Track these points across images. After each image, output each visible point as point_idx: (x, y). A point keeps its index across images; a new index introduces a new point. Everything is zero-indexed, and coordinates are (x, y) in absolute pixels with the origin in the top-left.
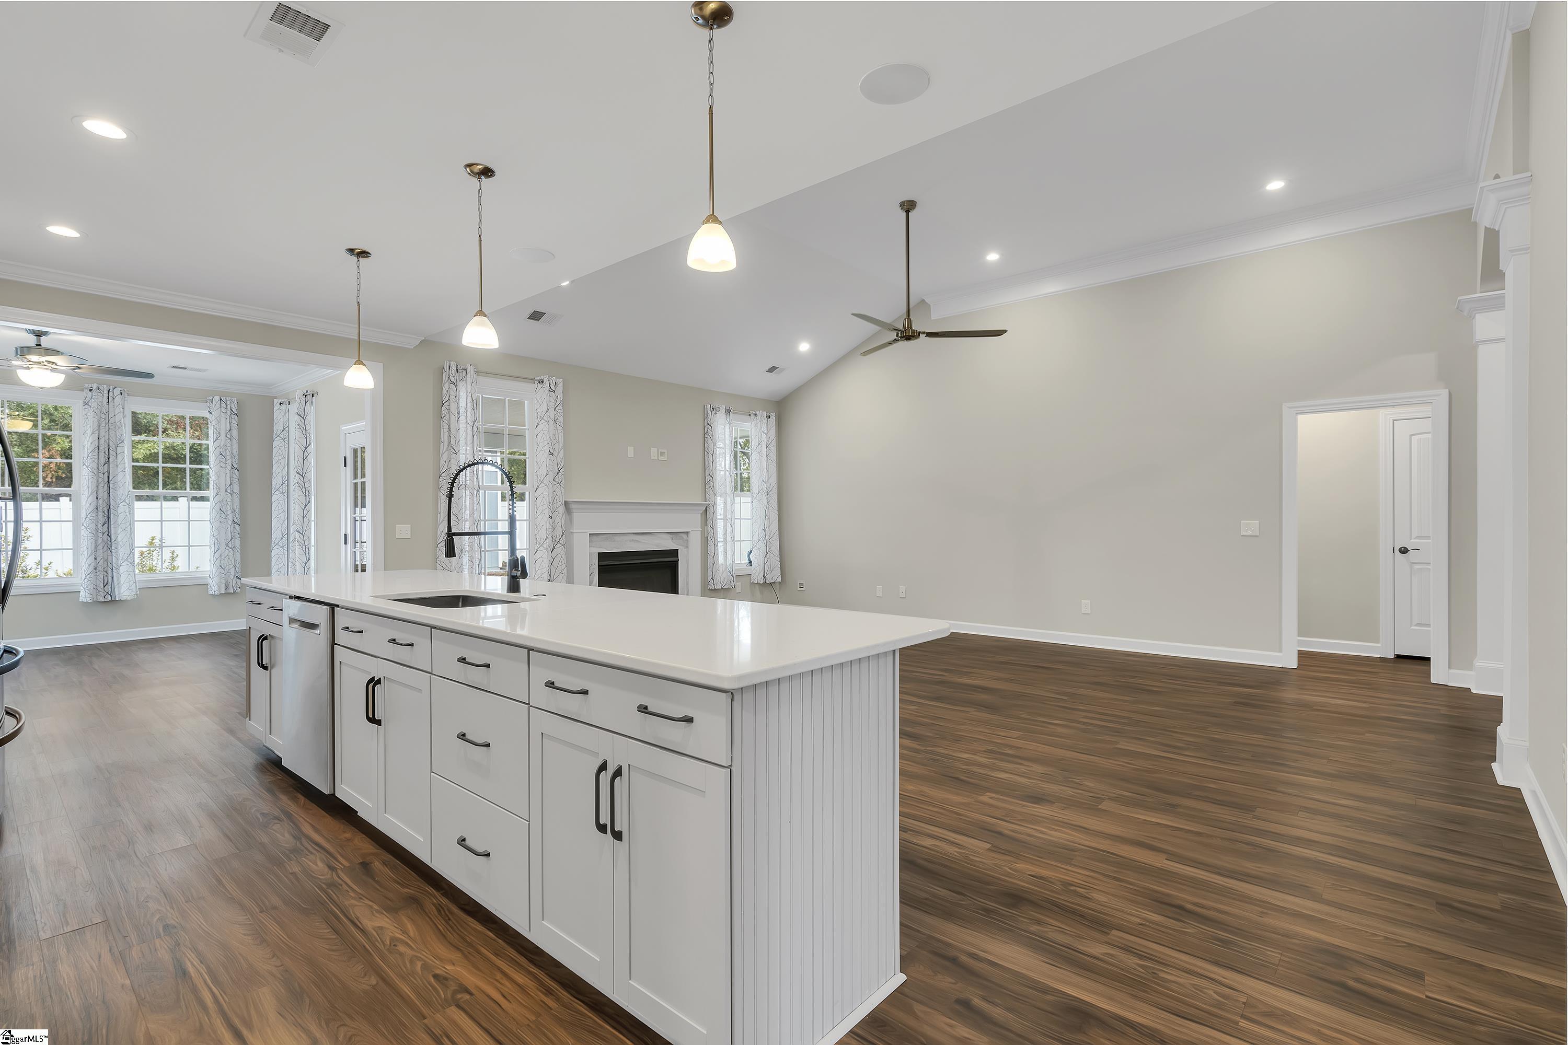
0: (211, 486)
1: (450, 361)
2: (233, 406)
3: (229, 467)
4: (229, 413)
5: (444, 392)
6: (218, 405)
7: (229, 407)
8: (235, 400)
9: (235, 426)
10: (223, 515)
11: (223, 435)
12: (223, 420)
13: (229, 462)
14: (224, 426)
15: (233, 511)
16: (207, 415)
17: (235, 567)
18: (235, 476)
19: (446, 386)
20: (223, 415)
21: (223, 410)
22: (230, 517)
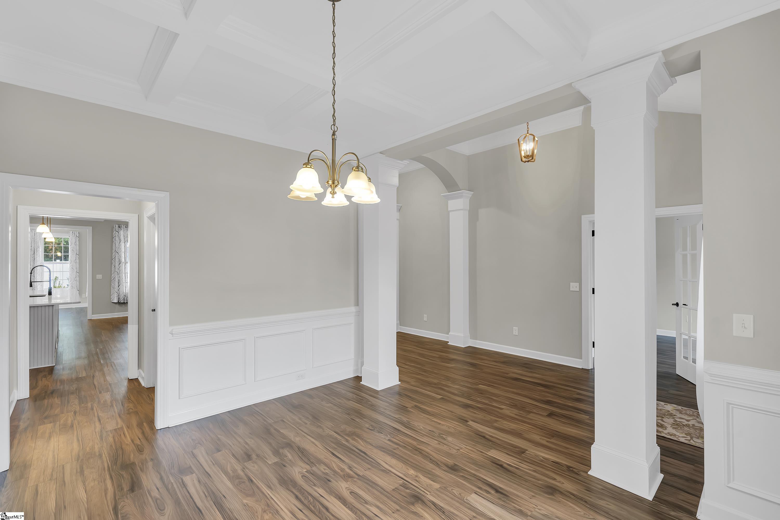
0: (69, 260)
1: (116, 224)
2: (77, 234)
3: (75, 254)
4: (75, 237)
5: (114, 234)
6: (72, 234)
7: (75, 235)
8: (78, 232)
9: (77, 241)
10: (73, 270)
11: (73, 244)
12: (73, 239)
13: (75, 253)
14: (74, 241)
15: (76, 268)
16: (69, 237)
17: (77, 286)
18: (77, 257)
19: (114, 232)
20: (73, 237)
21: (73, 236)
22: (75, 270)
